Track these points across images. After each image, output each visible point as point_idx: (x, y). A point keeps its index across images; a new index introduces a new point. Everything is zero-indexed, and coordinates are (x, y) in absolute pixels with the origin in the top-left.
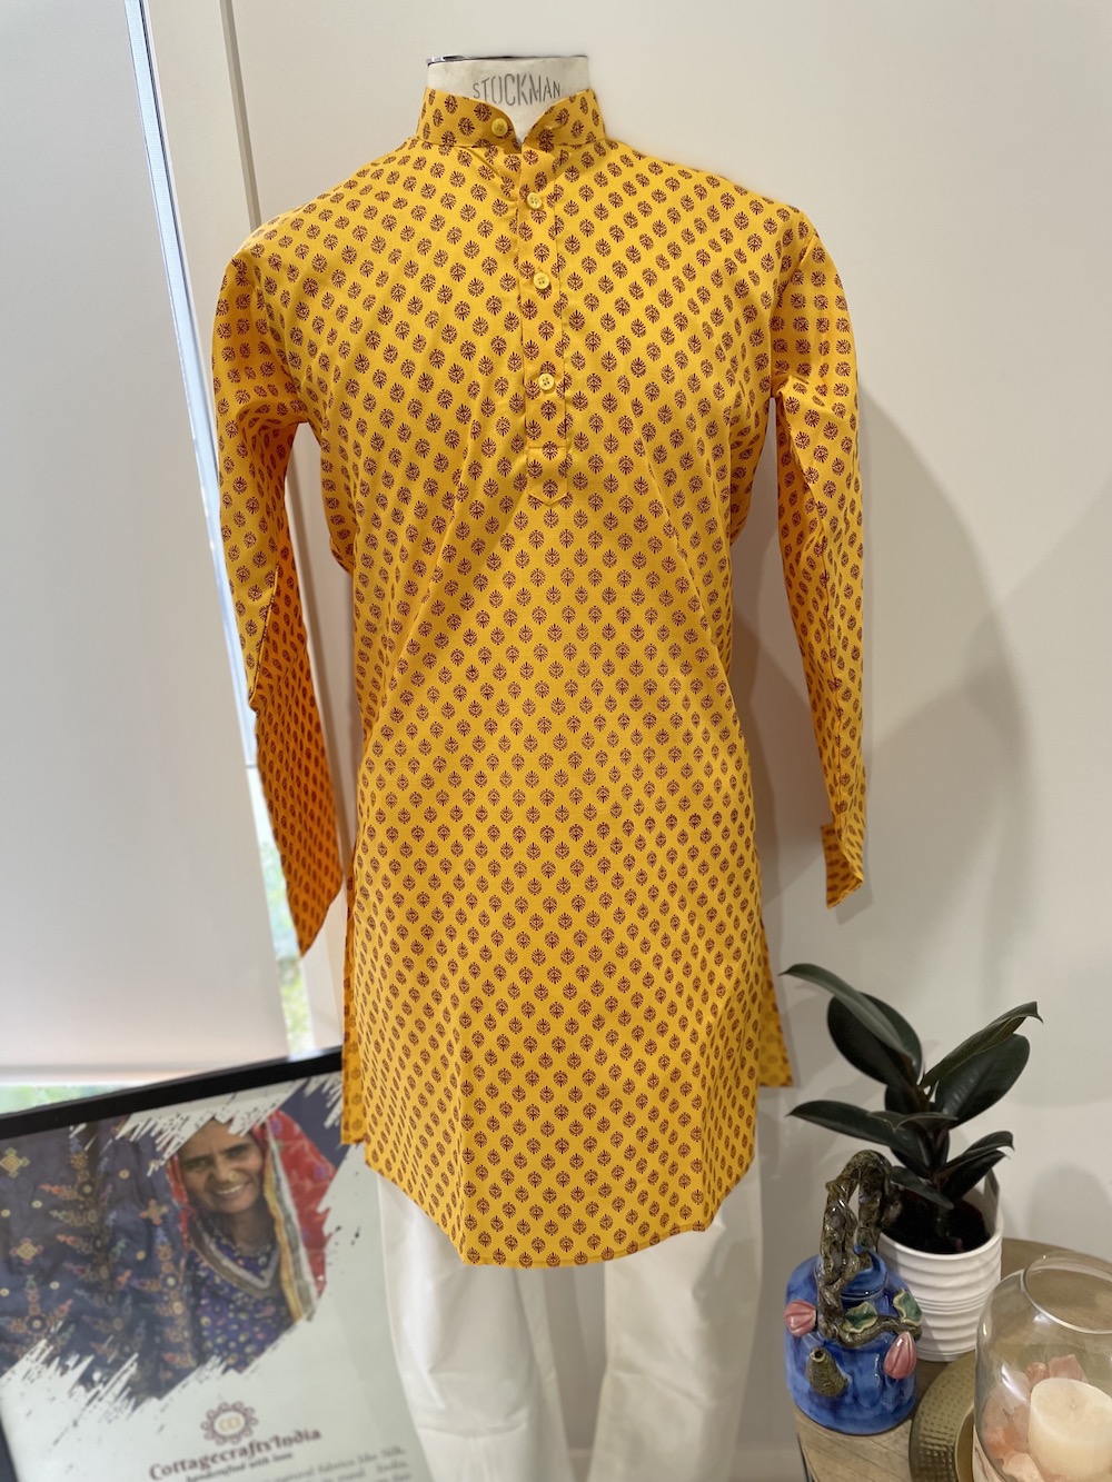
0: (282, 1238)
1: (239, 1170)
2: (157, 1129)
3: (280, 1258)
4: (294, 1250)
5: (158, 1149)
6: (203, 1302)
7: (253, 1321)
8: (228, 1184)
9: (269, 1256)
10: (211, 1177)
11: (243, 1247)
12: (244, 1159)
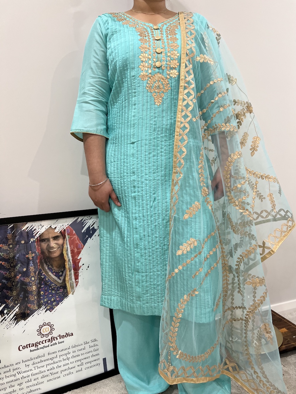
0: (67, 267)
1: (56, 244)
2: (34, 228)
3: (66, 273)
4: (70, 271)
5: (34, 235)
6: (42, 286)
7: (56, 294)
8: (53, 248)
9: (63, 272)
10: (48, 245)
11: (55, 269)
12: (58, 240)
